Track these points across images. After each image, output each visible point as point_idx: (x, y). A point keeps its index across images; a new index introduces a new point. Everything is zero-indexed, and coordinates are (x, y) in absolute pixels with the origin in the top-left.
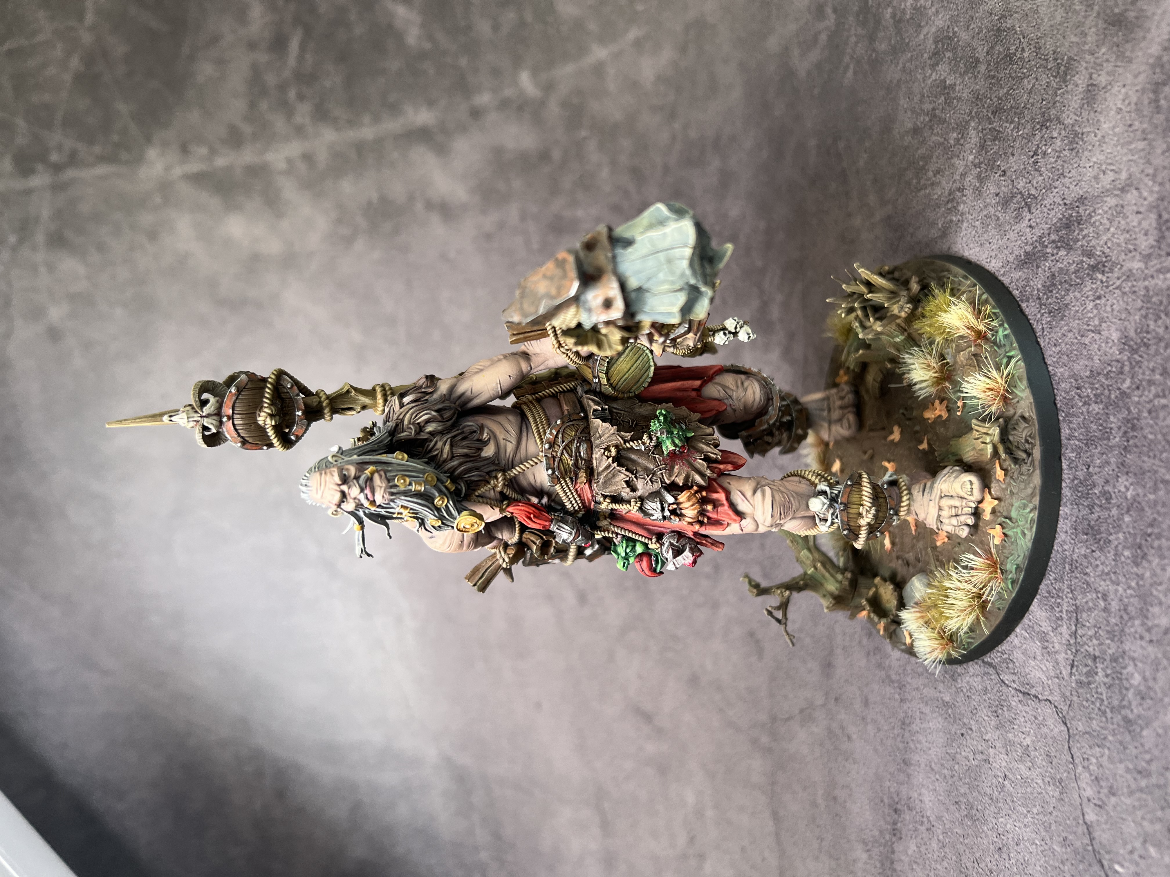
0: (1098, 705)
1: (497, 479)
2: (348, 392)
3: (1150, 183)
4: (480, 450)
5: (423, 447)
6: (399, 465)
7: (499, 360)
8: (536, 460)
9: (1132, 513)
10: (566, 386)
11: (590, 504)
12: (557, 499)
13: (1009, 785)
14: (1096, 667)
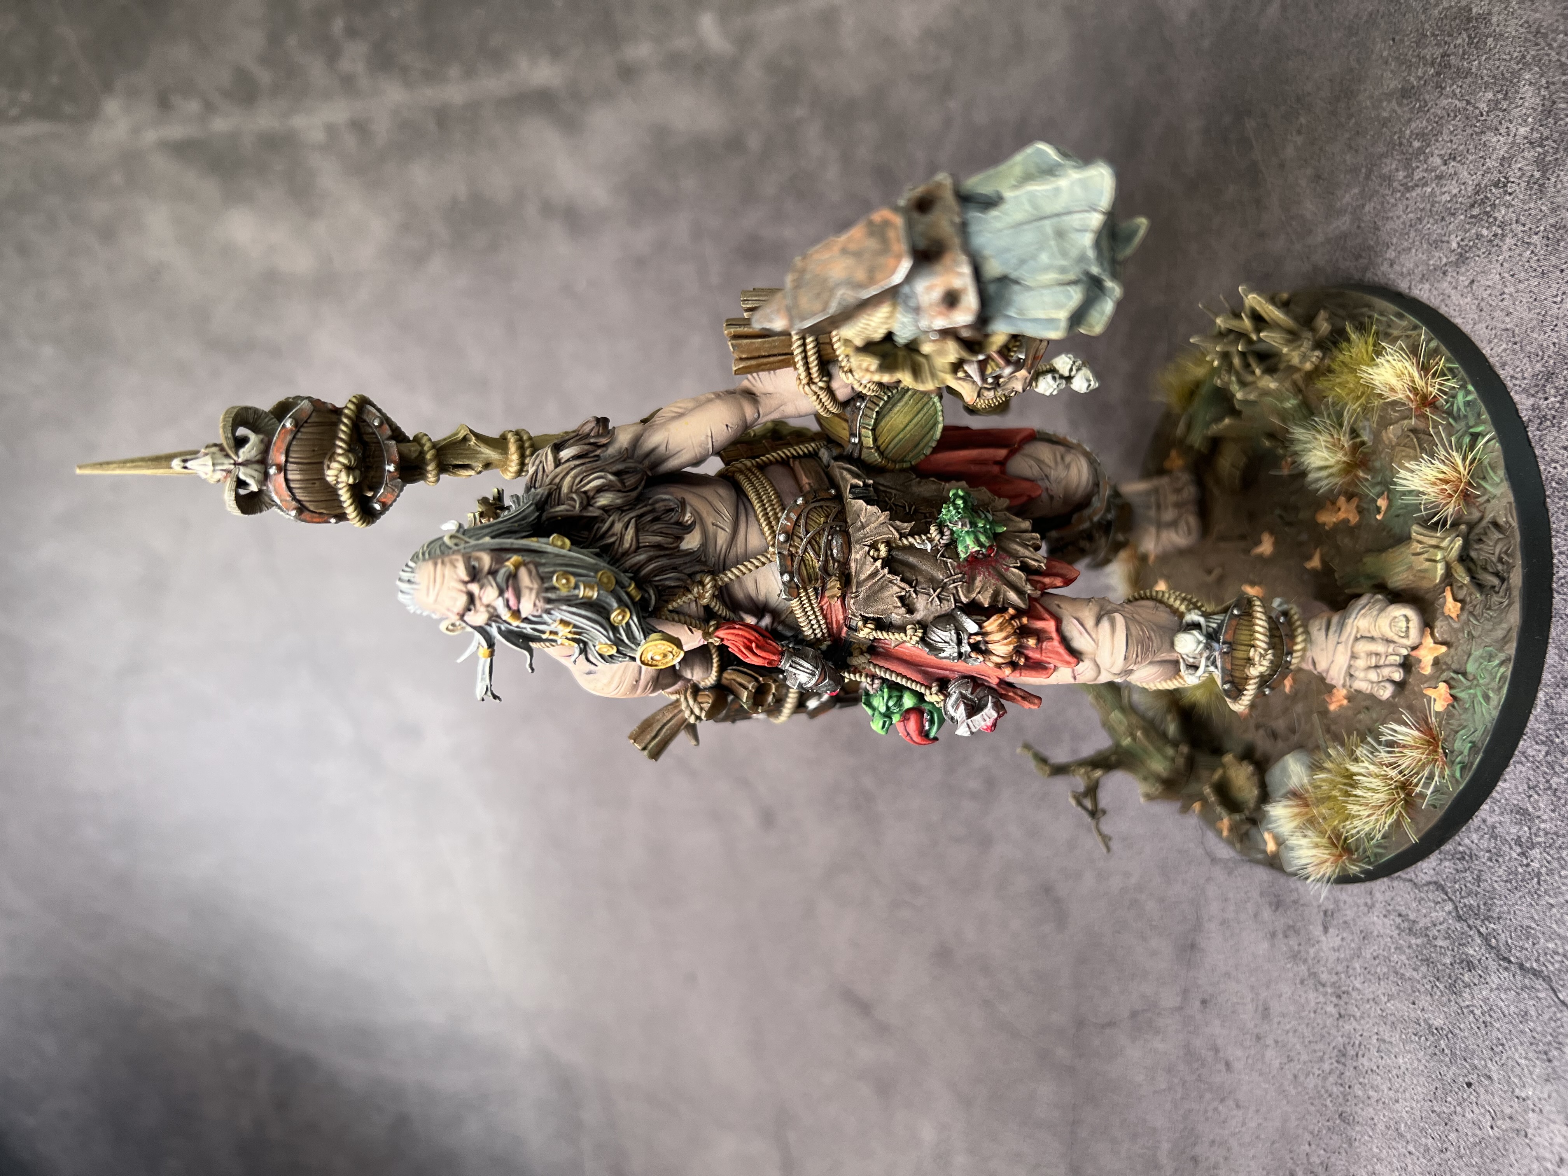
1: (704, 586)
2: (465, 439)
4: (680, 539)
5: (590, 529)
6: (557, 555)
7: (709, 401)
8: (763, 559)
10: (802, 449)
11: (840, 629)
12: (788, 621)
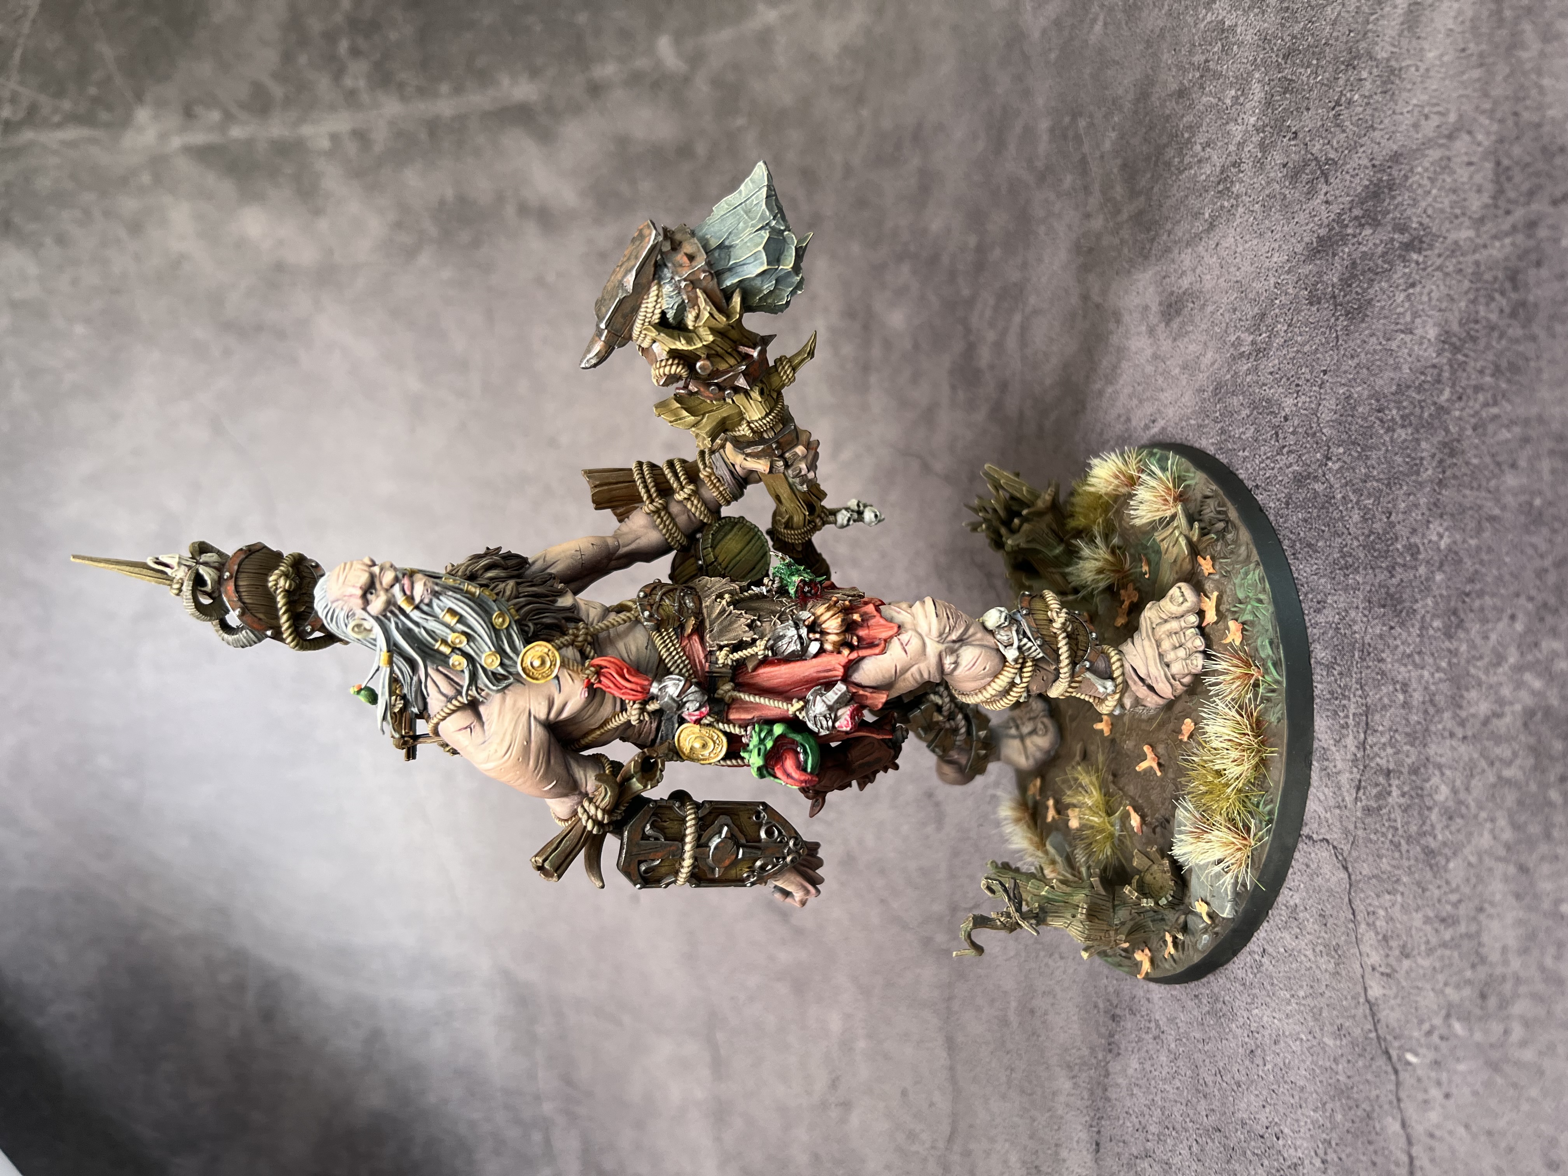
0: (1390, 836)
1: (578, 630)
3: (1487, 122)
8: (628, 614)
9: (1446, 568)
11: (703, 668)
13: (1268, 963)
14: (1390, 785)
